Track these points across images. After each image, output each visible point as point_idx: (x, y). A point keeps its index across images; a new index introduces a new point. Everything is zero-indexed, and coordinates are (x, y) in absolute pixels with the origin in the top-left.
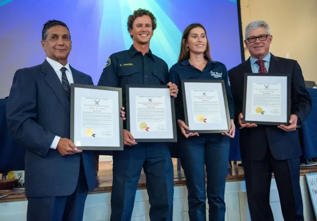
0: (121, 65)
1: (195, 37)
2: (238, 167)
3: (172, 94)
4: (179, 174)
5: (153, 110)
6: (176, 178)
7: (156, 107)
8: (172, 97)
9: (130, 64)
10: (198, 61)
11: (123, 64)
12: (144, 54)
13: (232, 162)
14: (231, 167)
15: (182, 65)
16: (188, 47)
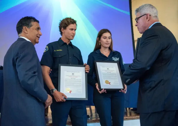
0: (55, 51)
1: (105, 38)
2: (131, 111)
3: (86, 71)
4: (96, 116)
5: (74, 80)
6: (94, 118)
7: (76, 78)
8: (86, 73)
9: (61, 50)
10: (106, 52)
11: (56, 50)
12: (68, 44)
13: (128, 109)
14: (127, 111)
15: (97, 53)
16: (100, 43)
